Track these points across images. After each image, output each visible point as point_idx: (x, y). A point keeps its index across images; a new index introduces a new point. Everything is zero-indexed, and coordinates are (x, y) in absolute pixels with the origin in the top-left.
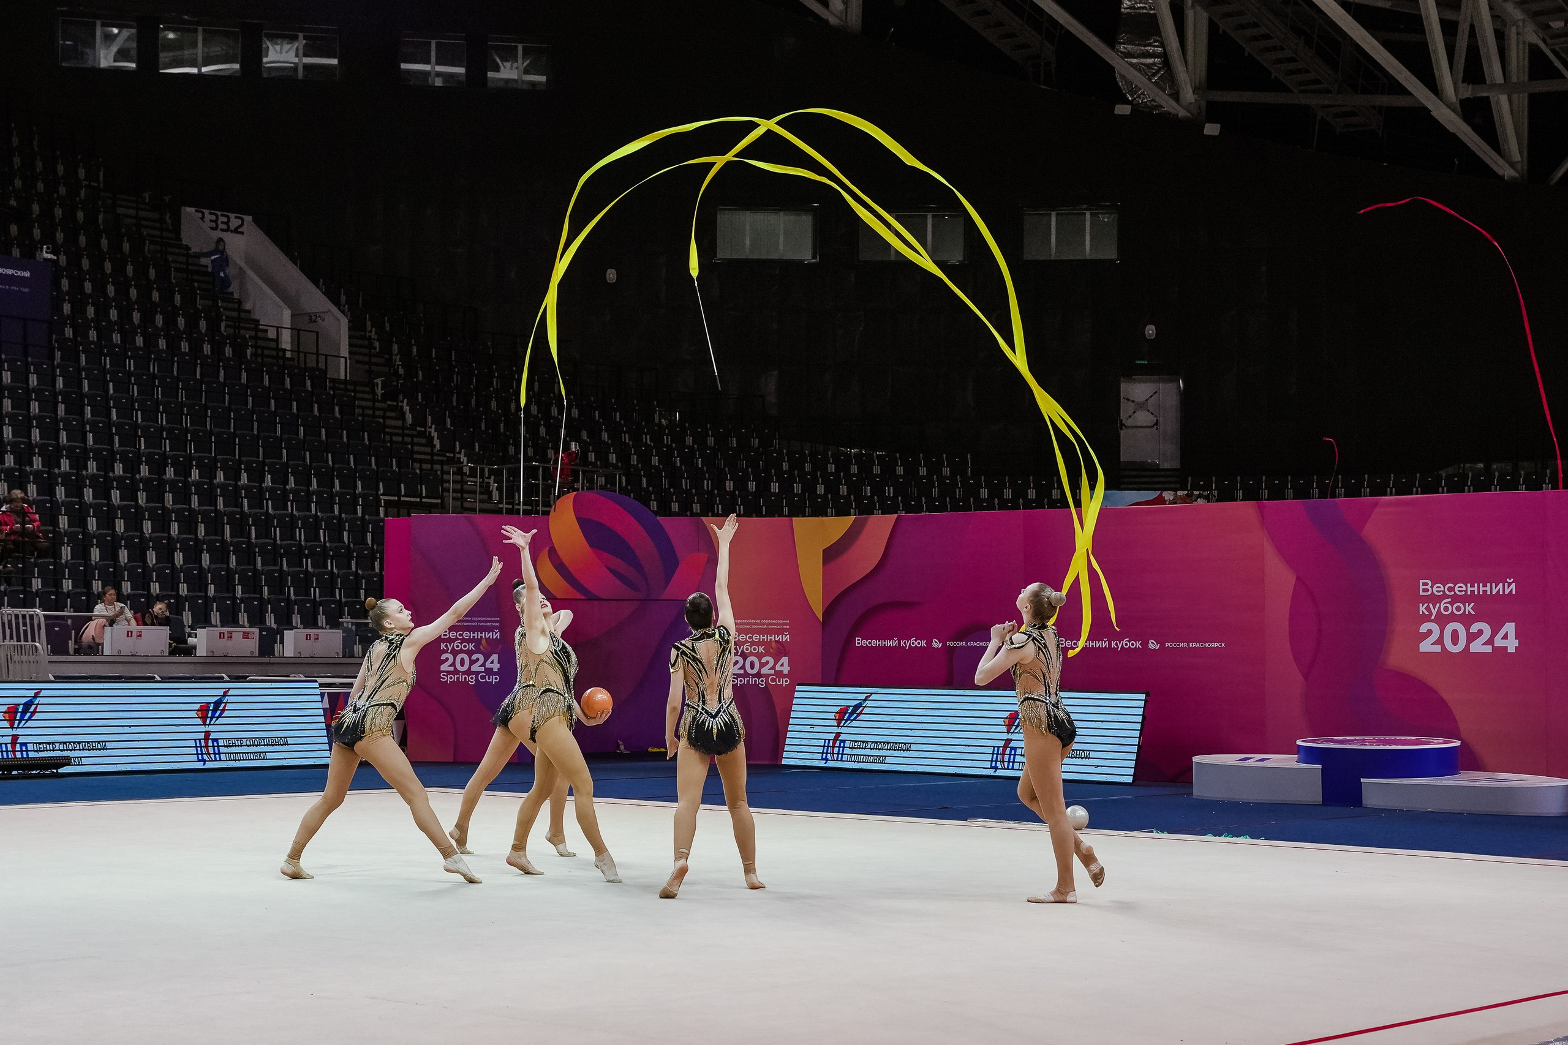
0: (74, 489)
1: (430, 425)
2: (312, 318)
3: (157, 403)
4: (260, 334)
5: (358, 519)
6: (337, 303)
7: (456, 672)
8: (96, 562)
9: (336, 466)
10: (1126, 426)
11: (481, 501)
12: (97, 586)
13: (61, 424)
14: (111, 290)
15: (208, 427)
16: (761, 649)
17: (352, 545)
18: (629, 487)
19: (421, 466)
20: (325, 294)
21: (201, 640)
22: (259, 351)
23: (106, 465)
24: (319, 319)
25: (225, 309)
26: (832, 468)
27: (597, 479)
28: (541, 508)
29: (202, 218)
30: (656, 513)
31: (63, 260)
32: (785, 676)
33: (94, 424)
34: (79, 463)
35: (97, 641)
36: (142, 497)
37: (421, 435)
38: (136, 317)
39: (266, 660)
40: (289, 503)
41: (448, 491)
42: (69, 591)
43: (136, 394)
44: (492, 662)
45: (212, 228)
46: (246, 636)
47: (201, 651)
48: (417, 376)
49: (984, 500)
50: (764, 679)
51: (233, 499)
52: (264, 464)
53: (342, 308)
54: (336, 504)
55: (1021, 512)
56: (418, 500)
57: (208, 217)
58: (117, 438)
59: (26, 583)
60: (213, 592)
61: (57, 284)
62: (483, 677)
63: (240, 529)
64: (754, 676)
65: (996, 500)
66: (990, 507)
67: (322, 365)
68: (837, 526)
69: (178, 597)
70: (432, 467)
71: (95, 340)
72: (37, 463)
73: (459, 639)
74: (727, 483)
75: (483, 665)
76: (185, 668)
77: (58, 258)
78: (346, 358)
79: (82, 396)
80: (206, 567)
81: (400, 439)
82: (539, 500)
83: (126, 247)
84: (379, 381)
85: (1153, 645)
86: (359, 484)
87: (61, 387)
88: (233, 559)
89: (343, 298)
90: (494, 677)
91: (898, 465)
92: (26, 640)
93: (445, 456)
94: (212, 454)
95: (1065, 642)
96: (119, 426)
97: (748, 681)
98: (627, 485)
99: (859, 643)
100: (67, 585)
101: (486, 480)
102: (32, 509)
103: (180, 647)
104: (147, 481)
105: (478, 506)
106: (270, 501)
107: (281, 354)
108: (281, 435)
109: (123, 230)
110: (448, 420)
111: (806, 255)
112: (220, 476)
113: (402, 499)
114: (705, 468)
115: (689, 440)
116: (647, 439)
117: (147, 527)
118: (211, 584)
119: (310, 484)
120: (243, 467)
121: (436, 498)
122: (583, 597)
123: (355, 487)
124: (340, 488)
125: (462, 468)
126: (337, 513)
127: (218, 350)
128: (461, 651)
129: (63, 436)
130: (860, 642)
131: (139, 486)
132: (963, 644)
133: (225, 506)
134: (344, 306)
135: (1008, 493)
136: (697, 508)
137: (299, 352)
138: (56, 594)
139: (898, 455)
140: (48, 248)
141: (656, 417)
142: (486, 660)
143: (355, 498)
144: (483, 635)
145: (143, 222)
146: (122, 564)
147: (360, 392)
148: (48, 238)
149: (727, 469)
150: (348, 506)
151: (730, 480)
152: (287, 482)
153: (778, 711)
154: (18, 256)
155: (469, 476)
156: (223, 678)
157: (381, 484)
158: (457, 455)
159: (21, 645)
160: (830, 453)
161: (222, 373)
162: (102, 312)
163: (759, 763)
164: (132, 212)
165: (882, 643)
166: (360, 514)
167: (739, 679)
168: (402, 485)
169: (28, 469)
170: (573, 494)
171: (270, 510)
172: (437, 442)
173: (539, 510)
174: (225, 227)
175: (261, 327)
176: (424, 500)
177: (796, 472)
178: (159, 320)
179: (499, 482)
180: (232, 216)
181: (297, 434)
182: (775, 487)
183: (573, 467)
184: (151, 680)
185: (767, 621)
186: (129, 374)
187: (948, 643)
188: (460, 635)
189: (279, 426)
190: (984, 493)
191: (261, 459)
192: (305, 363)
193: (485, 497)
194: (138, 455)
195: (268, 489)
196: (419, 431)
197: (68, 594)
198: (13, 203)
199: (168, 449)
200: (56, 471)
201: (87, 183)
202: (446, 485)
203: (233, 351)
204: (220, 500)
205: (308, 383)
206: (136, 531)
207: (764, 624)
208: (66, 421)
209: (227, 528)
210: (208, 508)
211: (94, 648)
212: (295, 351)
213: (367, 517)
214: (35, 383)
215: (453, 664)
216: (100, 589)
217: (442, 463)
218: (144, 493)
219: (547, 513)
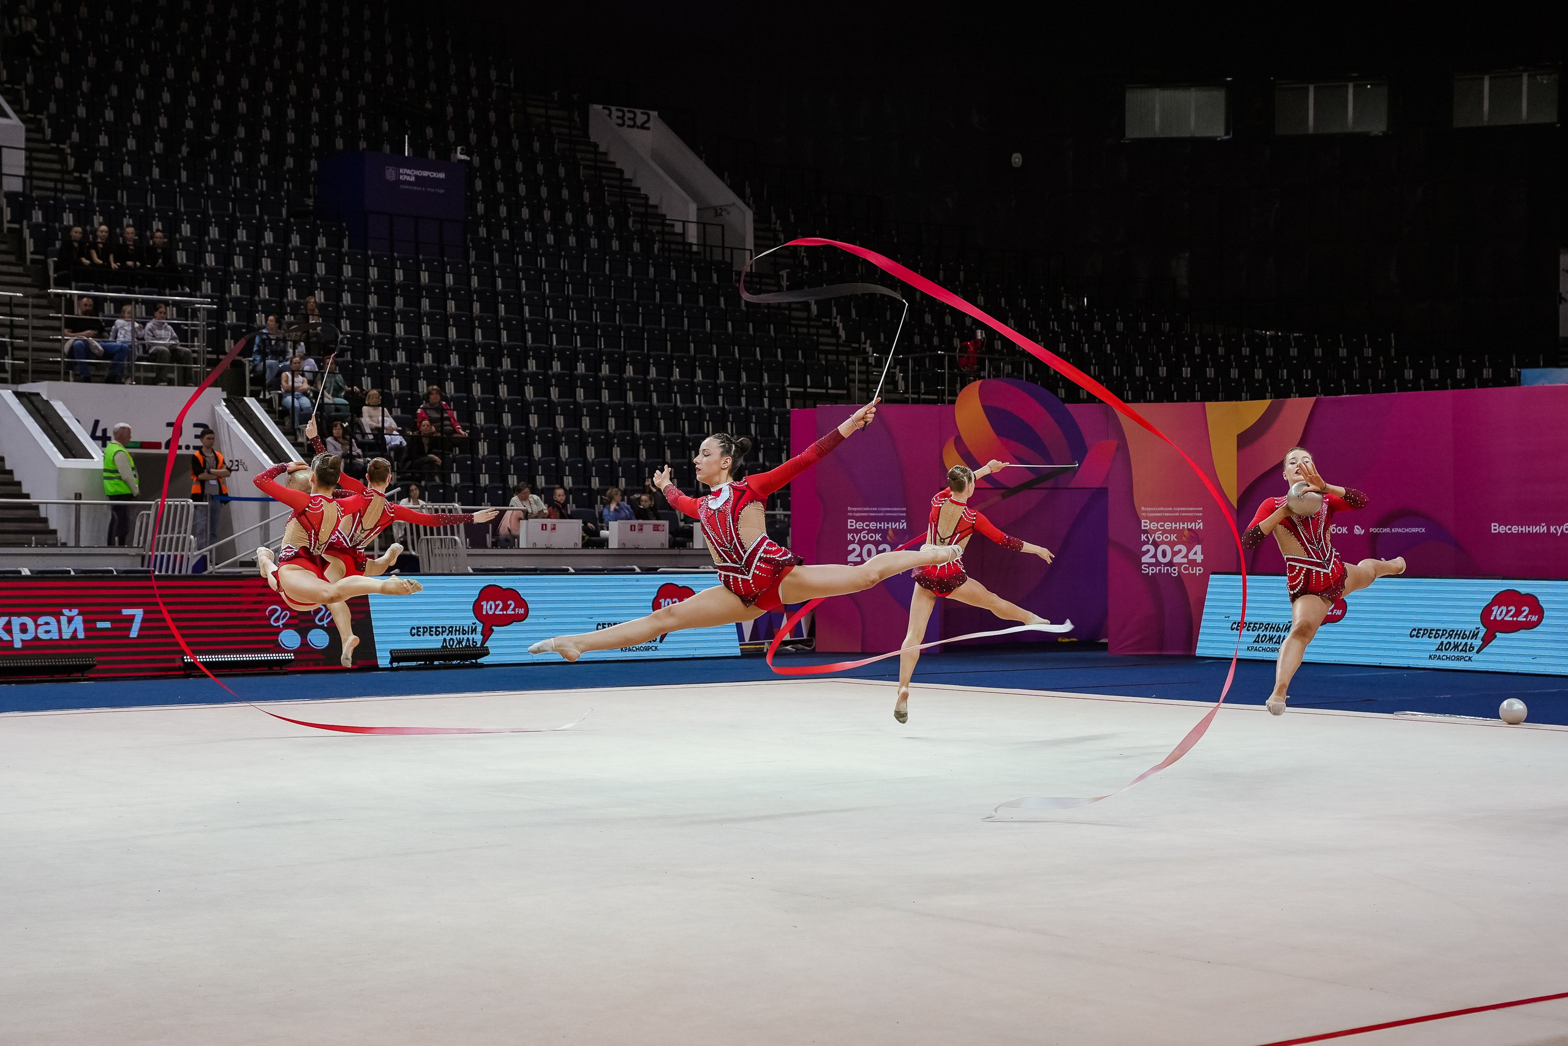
0: (490, 387)
1: (835, 314)
2: (718, 211)
3: (568, 299)
4: (667, 229)
5: (764, 411)
6: (741, 195)
8: (511, 458)
9: (743, 358)
10: (1565, 300)
12: (513, 480)
13: (477, 322)
14: (522, 189)
15: (618, 323)
16: (1173, 537)
17: (759, 438)
18: (1036, 375)
19: (826, 357)
20: (730, 187)
21: (614, 533)
22: (666, 246)
23: (519, 362)
24: (724, 213)
25: (633, 204)
26: (1246, 351)
28: (947, 398)
29: (610, 115)
30: (1064, 401)
31: (476, 160)
32: (1198, 565)
33: (507, 322)
34: (494, 360)
35: (514, 532)
36: (554, 393)
37: (827, 326)
38: (547, 215)
39: (676, 551)
40: (697, 396)
41: (854, 381)
42: (486, 486)
43: (547, 291)
45: (619, 125)
46: (656, 528)
47: (613, 544)
48: (822, 268)
49: (1409, 381)
50: (1176, 568)
51: (643, 393)
52: (672, 358)
53: (747, 201)
54: (743, 396)
55: (1449, 393)
56: (824, 391)
57: (615, 113)
58: (529, 335)
59: (446, 478)
60: (624, 485)
61: (471, 185)
63: (650, 423)
64: (1166, 565)
65: (1422, 381)
66: (1416, 388)
67: (728, 260)
68: (1252, 410)
69: (590, 490)
70: (838, 358)
71: (508, 238)
72: (454, 360)
73: (866, 530)
74: (1137, 369)
76: (598, 560)
77: (471, 158)
78: (751, 251)
79: (495, 293)
80: (617, 461)
81: (805, 330)
82: (945, 389)
83: (537, 145)
84: (784, 273)
86: (766, 376)
87: (476, 286)
88: (643, 453)
89: (748, 191)
91: (1316, 347)
92: (446, 534)
93: (851, 346)
94: (620, 348)
96: (532, 323)
97: (1160, 570)
98: (1034, 372)
100: (484, 480)
102: (450, 406)
103: (593, 540)
104: (559, 377)
106: (678, 396)
107: (687, 248)
108: (688, 328)
109: (533, 129)
110: (853, 312)
111: (1217, 130)
112: (630, 371)
113: (809, 390)
114: (1114, 354)
115: (1097, 326)
116: (1054, 326)
117: (560, 421)
118: (622, 477)
119: (717, 377)
120: (651, 361)
121: (843, 389)
123: (762, 379)
124: (747, 380)
125: (867, 359)
126: (744, 405)
127: (626, 246)
128: (868, 542)
129: (479, 333)
131: (551, 382)
132: (1387, 530)
133: (634, 400)
134: (749, 199)
135: (1435, 374)
137: (704, 245)
138: (474, 488)
139: (1316, 336)
140: (462, 149)
141: (1064, 303)
143: (762, 389)
145: (553, 121)
146: (537, 459)
147: (767, 284)
148: (463, 140)
150: (755, 398)
151: (1140, 365)
152: (694, 376)
153: (1192, 601)
154: (434, 158)
155: (874, 367)
156: (634, 570)
157: (787, 375)
158: (863, 346)
159: (441, 539)
160: (1244, 335)
161: (630, 268)
162: (514, 211)
163: (1171, 653)
164: (542, 111)
166: (766, 406)
167: (1150, 568)
168: (808, 377)
169: (446, 366)
170: (979, 382)
171: (679, 403)
172: (842, 333)
174: (631, 123)
175: (668, 222)
176: (830, 391)
177: (1209, 356)
178: (569, 217)
179: (905, 371)
180: (638, 112)
181: (704, 327)
182: (1186, 372)
183: (977, 355)
184: (565, 572)
185: (1178, 509)
186: (541, 271)
187: (1371, 530)
188: (867, 525)
189: (686, 320)
190: (1409, 374)
191: (669, 352)
192: (711, 257)
193: (891, 387)
194: (551, 350)
195: (676, 383)
196: (825, 323)
197: (485, 489)
198: (428, 106)
199: (579, 345)
200: (472, 368)
201: (498, 84)
202: (851, 376)
203: (641, 245)
204: (630, 394)
205: (715, 276)
206: (549, 425)
207: (1176, 512)
208: (480, 319)
209: (637, 422)
210: (620, 402)
211: (511, 541)
212: (700, 245)
213: (773, 409)
214: (452, 283)
216: (516, 484)
217: (847, 354)
218: (557, 389)
219: (953, 402)
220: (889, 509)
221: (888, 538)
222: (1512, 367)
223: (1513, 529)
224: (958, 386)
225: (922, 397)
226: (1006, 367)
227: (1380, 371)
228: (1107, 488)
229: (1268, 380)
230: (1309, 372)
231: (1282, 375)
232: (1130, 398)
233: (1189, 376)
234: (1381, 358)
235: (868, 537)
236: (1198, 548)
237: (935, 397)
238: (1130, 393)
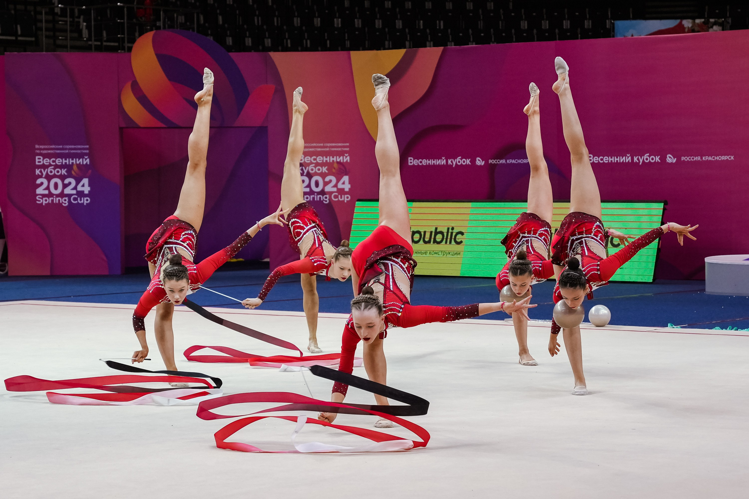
7: (50, 195)
11: (72, 39)
16: (325, 169)
27: (177, 17)
28: (127, 45)
41: (41, 29)
44: (83, 186)
50: (328, 196)
56: (14, 38)
62: (75, 199)
64: (319, 193)
66: (529, 38)
74: (295, 19)
75: (75, 188)
82: (124, 37)
85: (670, 159)
90: (85, 199)
95: (593, 158)
97: (314, 198)
99: (411, 163)
101: (76, 20)
105: (69, 43)
114: (275, 6)
121: (31, 37)
122: (165, 126)
125: (52, 10)
130: (412, 161)
132: (503, 161)
135: (545, 25)
136: (268, 42)
142: (77, 183)
144: (74, 161)
149: (294, 7)
151: (297, 17)
155: (60, 16)
165: (431, 162)
173: (125, 47)
176: (20, 38)
179: (88, 20)
182: (338, 22)
185: (329, 145)
187: (490, 161)
188: (53, 161)
190: (524, 25)
193: (76, 35)
202: (39, 25)
207: (327, 147)
215: (48, 188)
220: (73, 147)
221: (73, 173)
222: (608, 19)
223: (604, 160)
224: (137, 34)
225: (105, 44)
226: (180, 17)
227: (500, 22)
228: (267, 127)
229: (407, 30)
230: (442, 22)
231: (419, 26)
232: (289, 45)
233: (340, 26)
234: (501, 11)
235: (55, 172)
236: (346, 178)
237: (116, 44)
238: (289, 41)
